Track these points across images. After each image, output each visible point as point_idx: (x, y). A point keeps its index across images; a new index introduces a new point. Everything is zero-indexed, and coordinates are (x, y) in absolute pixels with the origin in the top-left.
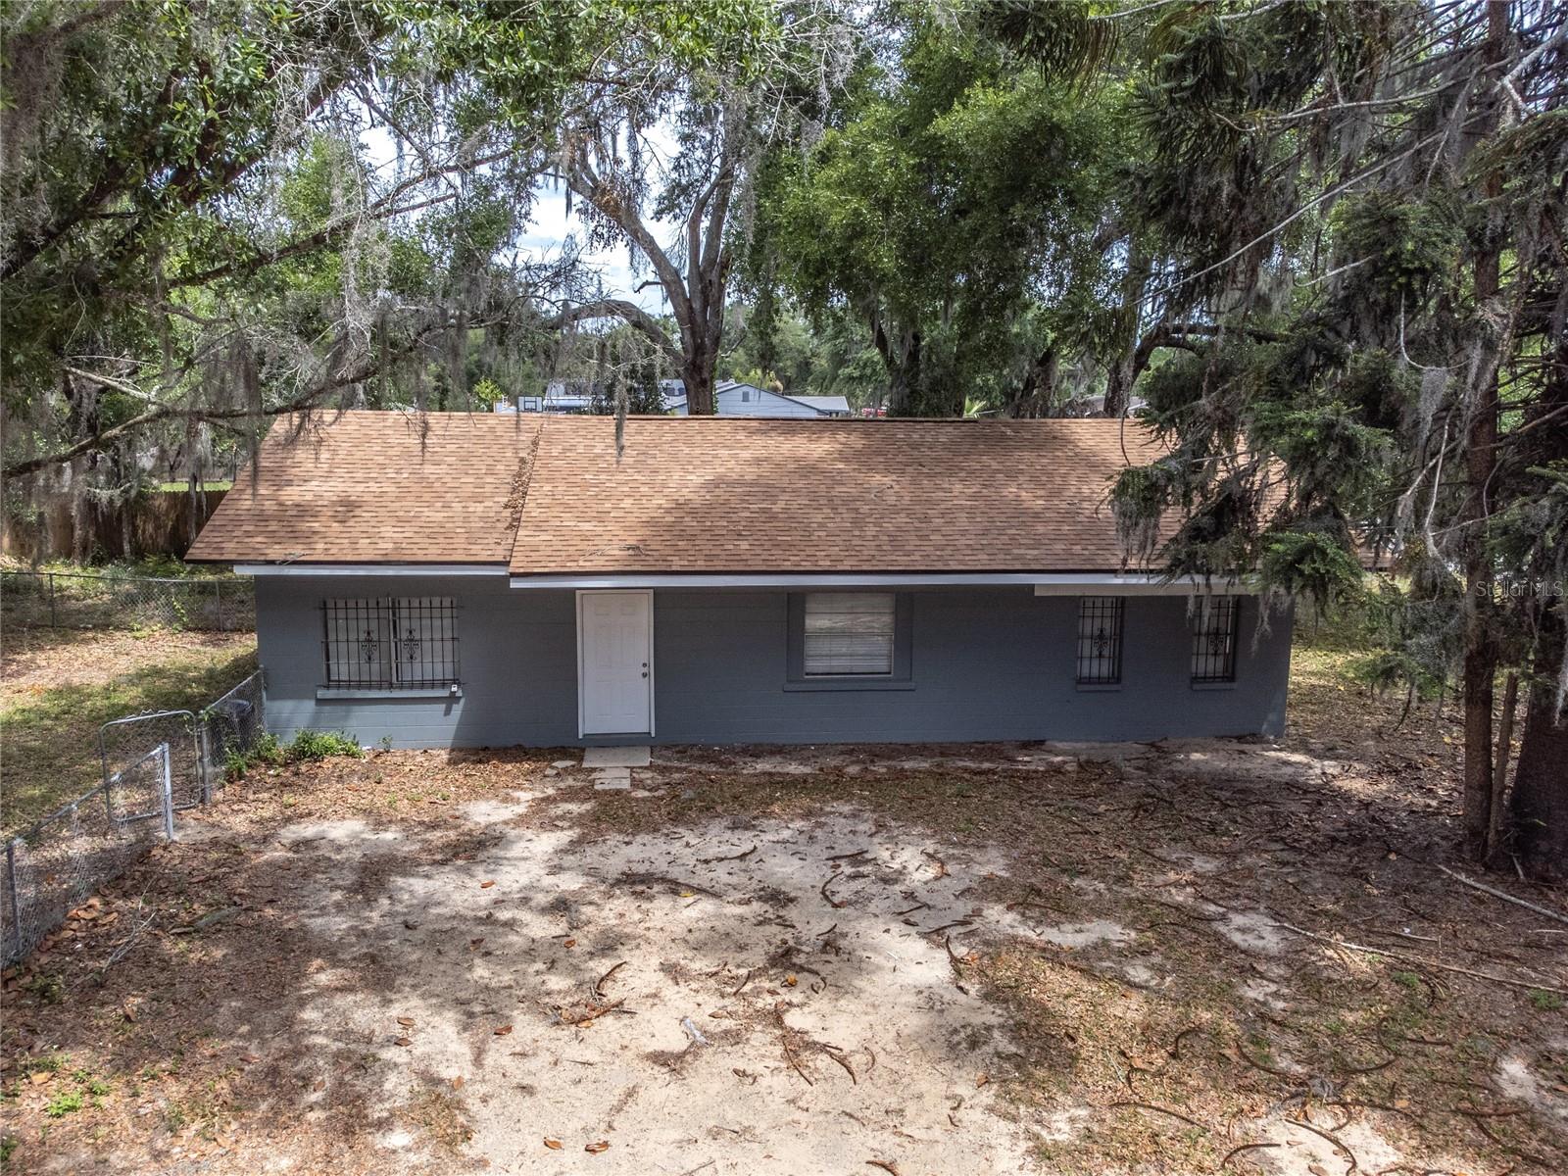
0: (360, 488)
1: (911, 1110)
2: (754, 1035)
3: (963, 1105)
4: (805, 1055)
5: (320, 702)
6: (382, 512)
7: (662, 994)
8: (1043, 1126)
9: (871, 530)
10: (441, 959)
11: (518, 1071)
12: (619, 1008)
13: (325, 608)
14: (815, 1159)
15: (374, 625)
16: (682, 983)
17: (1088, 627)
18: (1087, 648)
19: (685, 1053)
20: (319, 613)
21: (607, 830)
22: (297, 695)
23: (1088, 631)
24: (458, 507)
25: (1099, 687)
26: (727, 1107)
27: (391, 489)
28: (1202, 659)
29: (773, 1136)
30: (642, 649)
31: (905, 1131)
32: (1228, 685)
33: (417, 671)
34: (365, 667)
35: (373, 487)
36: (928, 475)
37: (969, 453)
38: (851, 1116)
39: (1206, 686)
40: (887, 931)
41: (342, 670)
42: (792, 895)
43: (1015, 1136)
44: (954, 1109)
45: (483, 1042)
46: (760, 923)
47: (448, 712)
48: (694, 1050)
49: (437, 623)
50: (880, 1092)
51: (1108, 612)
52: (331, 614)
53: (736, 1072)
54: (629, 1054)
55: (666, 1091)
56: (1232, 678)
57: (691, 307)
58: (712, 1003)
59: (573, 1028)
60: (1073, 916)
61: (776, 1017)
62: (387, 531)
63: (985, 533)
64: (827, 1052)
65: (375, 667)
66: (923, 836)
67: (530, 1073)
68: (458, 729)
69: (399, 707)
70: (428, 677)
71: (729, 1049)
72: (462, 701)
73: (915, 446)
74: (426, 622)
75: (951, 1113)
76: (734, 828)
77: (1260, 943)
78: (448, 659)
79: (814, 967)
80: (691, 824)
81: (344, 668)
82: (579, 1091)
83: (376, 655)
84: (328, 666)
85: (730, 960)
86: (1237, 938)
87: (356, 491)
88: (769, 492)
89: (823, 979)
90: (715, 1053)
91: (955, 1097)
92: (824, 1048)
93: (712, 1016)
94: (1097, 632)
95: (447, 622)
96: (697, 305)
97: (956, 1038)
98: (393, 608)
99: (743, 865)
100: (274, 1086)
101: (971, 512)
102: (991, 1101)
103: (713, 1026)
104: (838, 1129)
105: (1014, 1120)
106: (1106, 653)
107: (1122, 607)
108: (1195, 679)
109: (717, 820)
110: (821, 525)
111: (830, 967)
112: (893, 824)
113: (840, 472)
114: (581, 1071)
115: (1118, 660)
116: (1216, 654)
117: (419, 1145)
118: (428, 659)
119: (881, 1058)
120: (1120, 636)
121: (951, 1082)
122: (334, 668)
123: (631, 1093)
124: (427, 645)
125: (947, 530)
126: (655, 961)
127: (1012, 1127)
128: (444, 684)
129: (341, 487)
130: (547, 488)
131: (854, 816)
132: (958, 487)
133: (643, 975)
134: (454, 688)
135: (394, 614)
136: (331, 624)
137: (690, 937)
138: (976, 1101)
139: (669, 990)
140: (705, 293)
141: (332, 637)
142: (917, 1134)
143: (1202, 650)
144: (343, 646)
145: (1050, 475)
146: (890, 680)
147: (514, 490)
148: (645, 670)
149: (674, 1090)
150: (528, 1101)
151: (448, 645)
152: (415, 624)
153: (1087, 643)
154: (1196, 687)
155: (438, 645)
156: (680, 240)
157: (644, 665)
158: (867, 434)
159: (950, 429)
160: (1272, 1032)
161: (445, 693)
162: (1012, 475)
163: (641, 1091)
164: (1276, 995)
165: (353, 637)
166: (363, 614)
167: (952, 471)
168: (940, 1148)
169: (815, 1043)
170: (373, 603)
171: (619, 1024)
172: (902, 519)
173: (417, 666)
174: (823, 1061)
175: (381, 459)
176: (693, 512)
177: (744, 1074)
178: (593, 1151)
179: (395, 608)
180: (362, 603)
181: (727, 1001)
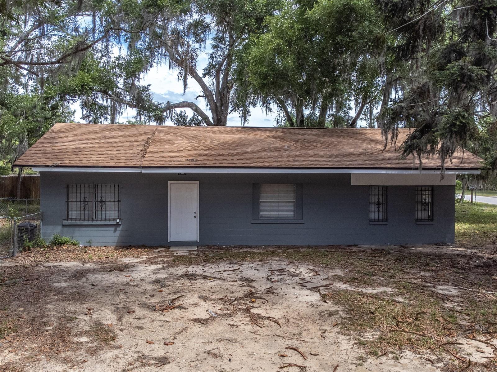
0: (84, 145)
1: (304, 334)
2: (237, 315)
3: (327, 332)
4: (259, 321)
5: (64, 226)
6: (92, 152)
7: (199, 304)
8: (361, 336)
9: (285, 156)
10: (106, 293)
11: (136, 323)
12: (180, 307)
13: (68, 187)
14: (263, 348)
15: (87, 196)
16: (207, 301)
17: (373, 199)
18: (373, 207)
19: (208, 319)
20: (65, 190)
21: (178, 264)
22: (54, 223)
23: (373, 201)
24: (123, 151)
25: (378, 223)
26: (225, 334)
27: (96, 145)
28: (420, 212)
29: (245, 342)
30: (194, 206)
31: (302, 339)
32: (431, 222)
33: (103, 214)
34: (82, 212)
35: (90, 145)
36: (307, 142)
37: (323, 137)
38: (279, 336)
39: (422, 223)
40: (294, 288)
41: (73, 214)
42: (254, 279)
43: (349, 340)
44: (323, 333)
45: (123, 315)
46: (241, 287)
47: (115, 231)
48: (212, 318)
49: (112, 194)
50: (292, 329)
51: (381, 192)
52: (70, 190)
53: (229, 324)
54: (184, 319)
55: (199, 329)
56: (432, 220)
57: (216, 105)
58: (221, 306)
59: (161, 312)
60: (372, 285)
61: (248, 310)
62: (94, 157)
63: (330, 157)
64: (269, 319)
65: (87, 212)
66: (308, 265)
67: (141, 323)
68: (119, 239)
69: (96, 229)
70: (108, 217)
71: (227, 318)
72: (121, 226)
73: (302, 135)
74: (108, 195)
75: (322, 334)
76: (230, 264)
77: (450, 293)
78: (117, 208)
79: (263, 297)
80: (213, 263)
81: (74, 213)
82: (162, 329)
83: (87, 207)
84: (68, 212)
85: (228, 295)
86: (440, 292)
87: (82, 146)
88: (245, 146)
89: (267, 300)
90: (221, 319)
91: (323, 330)
92: (268, 318)
93: (220, 310)
94: (377, 201)
95: (116, 195)
96: (218, 104)
97: (323, 314)
98: (95, 188)
99: (234, 273)
100: (32, 324)
101: (325, 152)
102: (339, 330)
103: (220, 312)
104: (273, 339)
105: (349, 335)
106: (381, 209)
107: (387, 190)
108: (417, 220)
109: (224, 262)
110: (265, 155)
111: (269, 297)
112: (296, 262)
113: (273, 141)
114: (163, 323)
115: (386, 212)
116: (425, 210)
117: (92, 342)
118: (108, 209)
119: (291, 320)
120: (386, 203)
121: (321, 326)
122: (70, 213)
123: (185, 329)
124: (108, 204)
125: (316, 156)
126: (196, 296)
127: (348, 337)
128: (114, 219)
129: (77, 145)
130: (158, 144)
131: (280, 260)
132: (319, 145)
133: (191, 299)
134: (118, 221)
135: (95, 191)
136: (70, 195)
137: (211, 290)
138: (332, 330)
139: (202, 303)
140: (221, 99)
141: (70, 200)
142: (307, 340)
143: (420, 208)
144: (74, 204)
145: (356, 143)
146: (295, 219)
147: (145, 146)
148: (195, 215)
149: (203, 329)
150: (140, 331)
151: (116, 203)
152: (104, 195)
153: (373, 206)
154: (417, 223)
155: (112, 204)
156: (213, 84)
157: (195, 213)
158: (283, 132)
159: (316, 131)
160: (456, 314)
161: (115, 223)
162: (340, 142)
163: (189, 329)
164: (458, 306)
165: (78, 200)
166: (83, 190)
167: (317, 141)
168: (317, 344)
169: (263, 317)
170: (87, 186)
171: (179, 311)
172: (298, 153)
173: (104, 212)
174: (267, 322)
175: (93, 137)
176: (215, 151)
177: (233, 325)
178: (167, 344)
179: (96, 188)
180: (83, 186)
181: (226, 306)
